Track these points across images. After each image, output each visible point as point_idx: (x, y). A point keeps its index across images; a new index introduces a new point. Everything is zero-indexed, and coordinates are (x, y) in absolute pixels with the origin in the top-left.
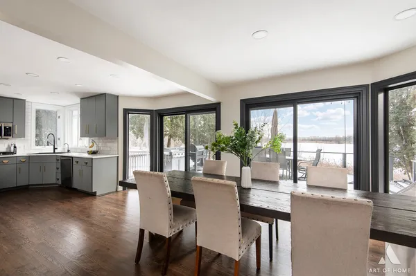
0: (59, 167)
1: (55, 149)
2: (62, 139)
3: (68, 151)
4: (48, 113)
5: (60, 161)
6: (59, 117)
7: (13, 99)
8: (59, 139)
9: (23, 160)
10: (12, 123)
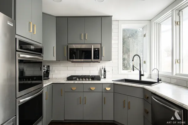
0: (149, 109)
1: (141, 75)
2: (148, 63)
6: (145, 36)
7: (101, 17)
8: (145, 62)
9: (108, 89)
10: (101, 44)
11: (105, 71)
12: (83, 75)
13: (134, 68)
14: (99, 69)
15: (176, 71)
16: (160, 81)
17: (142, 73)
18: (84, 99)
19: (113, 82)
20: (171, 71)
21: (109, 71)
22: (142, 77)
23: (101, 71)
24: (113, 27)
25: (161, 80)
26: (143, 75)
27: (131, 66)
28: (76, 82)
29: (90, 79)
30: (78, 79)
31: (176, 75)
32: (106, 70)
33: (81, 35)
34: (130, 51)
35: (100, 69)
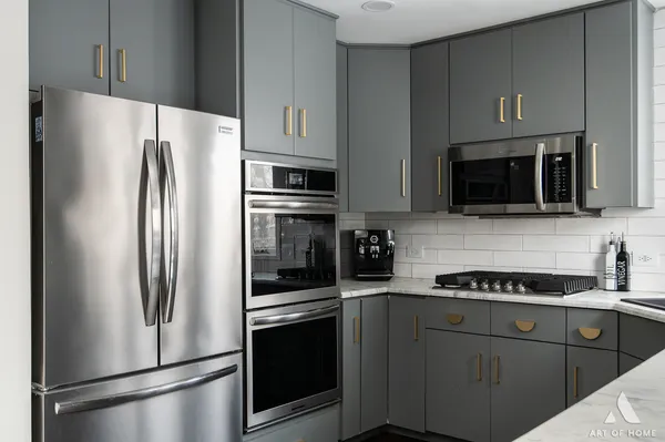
7: (586, 10)
9: (591, 333)
10: (583, 133)
11: (622, 256)
18: (494, 365)
19: (611, 305)
21: (645, 259)
28: (463, 294)
30: (474, 285)
35: (602, 246)
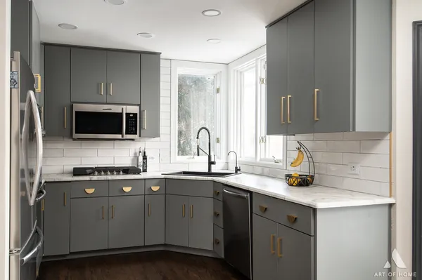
0: (220, 212)
1: (211, 163)
2: (223, 141)
3: (237, 170)
4: (197, 81)
5: (221, 197)
6: (218, 91)
7: (141, 53)
8: (218, 141)
9: (155, 188)
10: (140, 105)
11: (145, 158)
12: (99, 166)
13: (200, 151)
14: (132, 154)
15: (261, 156)
16: (238, 172)
17: (212, 160)
18: (111, 210)
19: (163, 176)
20: (254, 156)
21: (152, 158)
22: (212, 166)
23: (136, 157)
24: (162, 71)
25: (239, 170)
26: (213, 163)
27: (193, 147)
28: (95, 178)
29: (121, 173)
30: (96, 173)
31: (261, 160)
32: (146, 154)
33: (99, 86)
34: (190, 116)
35: (135, 154)
